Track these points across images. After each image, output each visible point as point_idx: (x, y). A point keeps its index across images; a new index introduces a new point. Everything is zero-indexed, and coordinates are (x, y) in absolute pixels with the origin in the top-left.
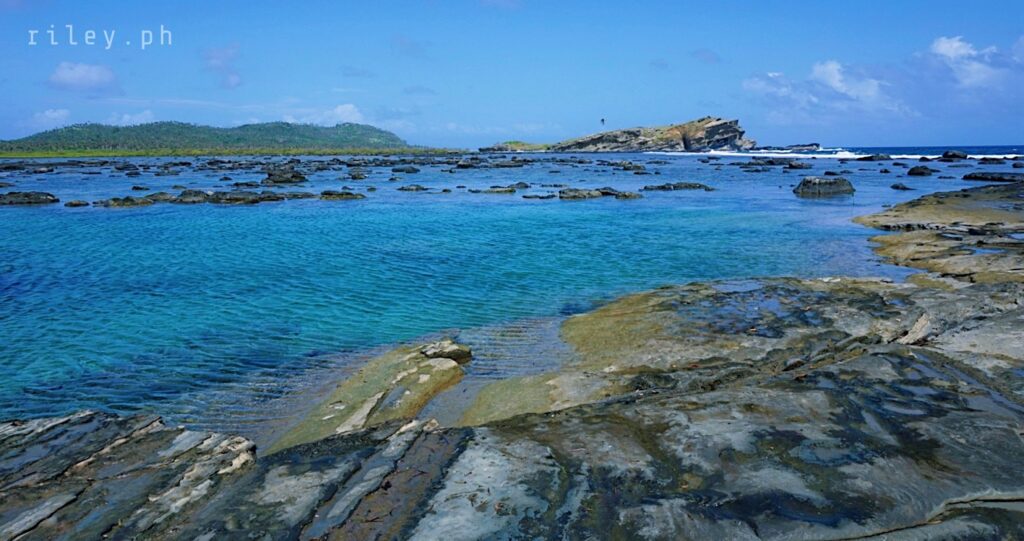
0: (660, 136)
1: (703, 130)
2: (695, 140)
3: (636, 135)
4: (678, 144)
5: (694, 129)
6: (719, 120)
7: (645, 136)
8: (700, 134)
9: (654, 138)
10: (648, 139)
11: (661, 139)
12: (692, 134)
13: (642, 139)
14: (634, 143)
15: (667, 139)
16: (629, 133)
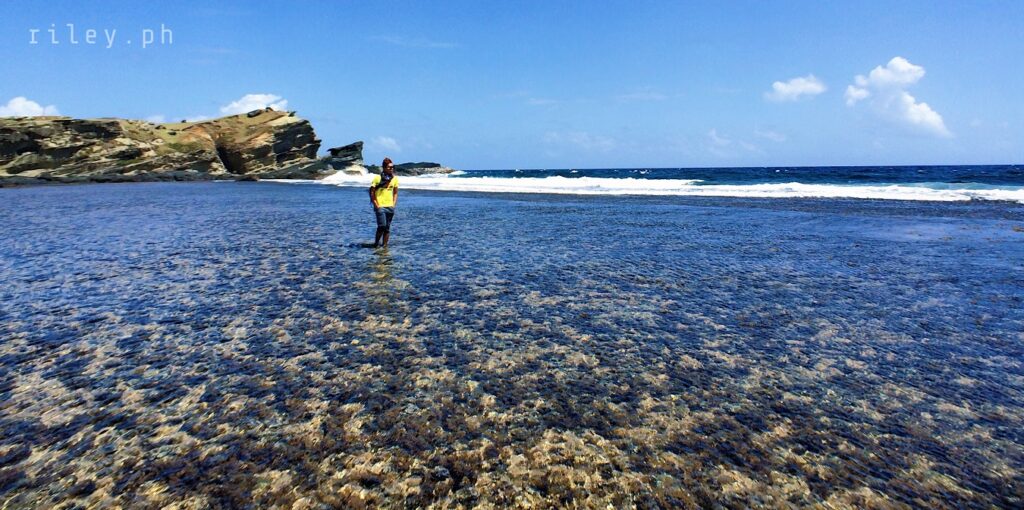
0: (173, 140)
1: (269, 132)
2: (253, 150)
3: (106, 131)
4: (214, 160)
5: (242, 130)
6: (292, 115)
7: (132, 135)
8: (262, 140)
9: (159, 143)
10: (142, 145)
11: (177, 147)
12: (240, 139)
13: (124, 143)
14: (101, 153)
15: (191, 146)
16: (83, 127)
